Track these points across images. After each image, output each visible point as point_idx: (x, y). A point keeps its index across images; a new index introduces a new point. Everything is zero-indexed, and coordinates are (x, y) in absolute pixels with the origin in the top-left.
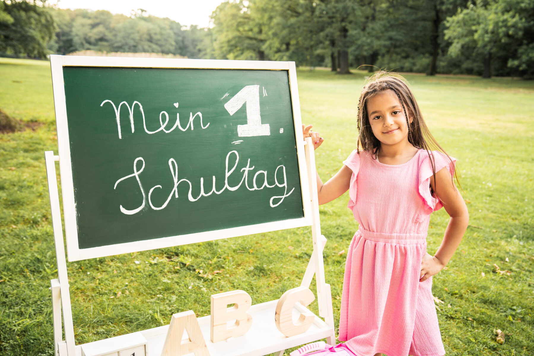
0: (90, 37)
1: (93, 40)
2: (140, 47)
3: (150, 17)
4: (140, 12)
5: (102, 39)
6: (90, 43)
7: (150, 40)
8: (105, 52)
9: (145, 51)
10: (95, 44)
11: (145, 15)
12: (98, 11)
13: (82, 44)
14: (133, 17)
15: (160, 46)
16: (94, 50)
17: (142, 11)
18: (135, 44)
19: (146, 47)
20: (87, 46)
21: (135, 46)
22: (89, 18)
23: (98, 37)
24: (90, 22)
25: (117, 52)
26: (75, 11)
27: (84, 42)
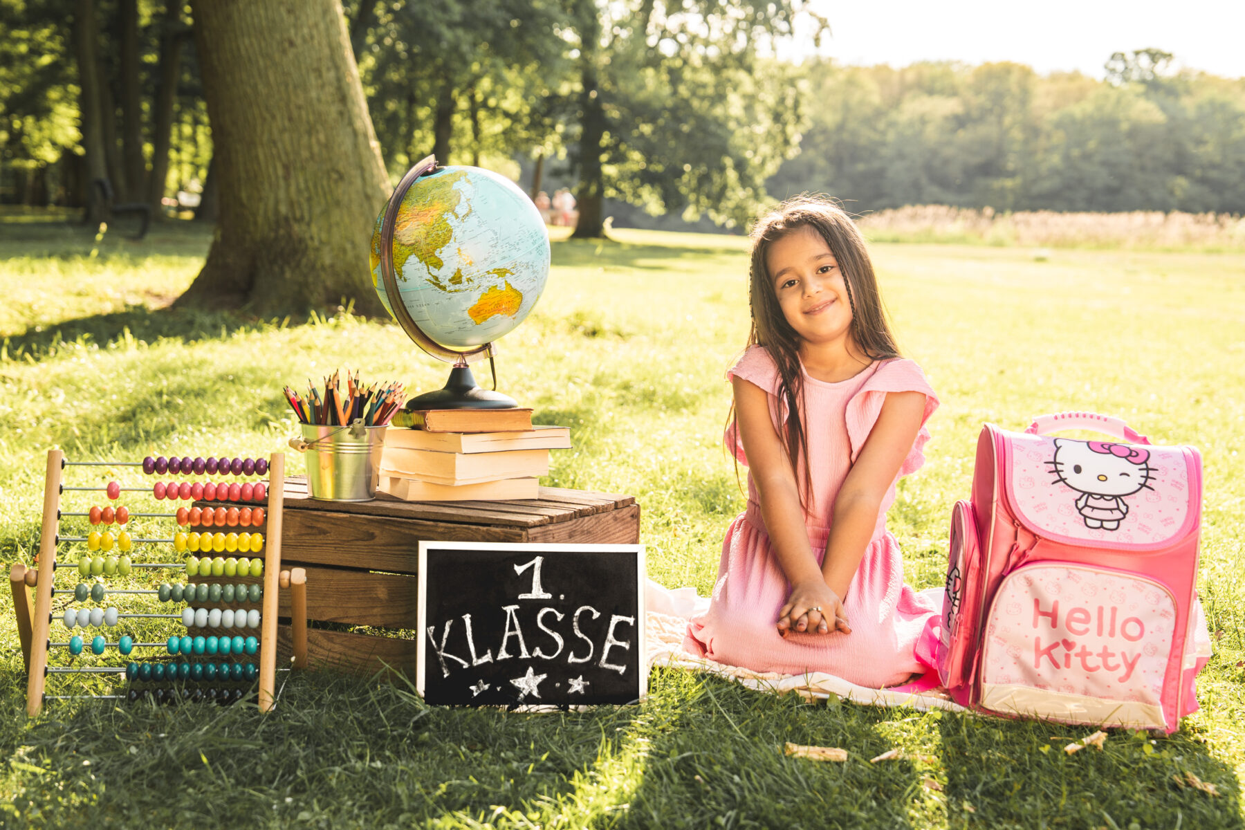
0: (946, 162)
1: (955, 171)
2: (1133, 192)
3: (1183, 76)
4: (1144, 61)
5: (990, 168)
6: (943, 182)
7: (1180, 165)
8: (989, 211)
9: (1149, 205)
10: (961, 189)
11: (1166, 71)
12: (988, 64)
13: (916, 186)
14: (1116, 81)
15: (1217, 187)
16: (951, 205)
17: (1154, 56)
18: (1115, 183)
19: (1156, 195)
20: (935, 190)
21: (1112, 191)
22: (953, 92)
23: (976, 160)
24: (951, 106)
25: (1034, 209)
26: (903, 72)
27: (924, 181)
